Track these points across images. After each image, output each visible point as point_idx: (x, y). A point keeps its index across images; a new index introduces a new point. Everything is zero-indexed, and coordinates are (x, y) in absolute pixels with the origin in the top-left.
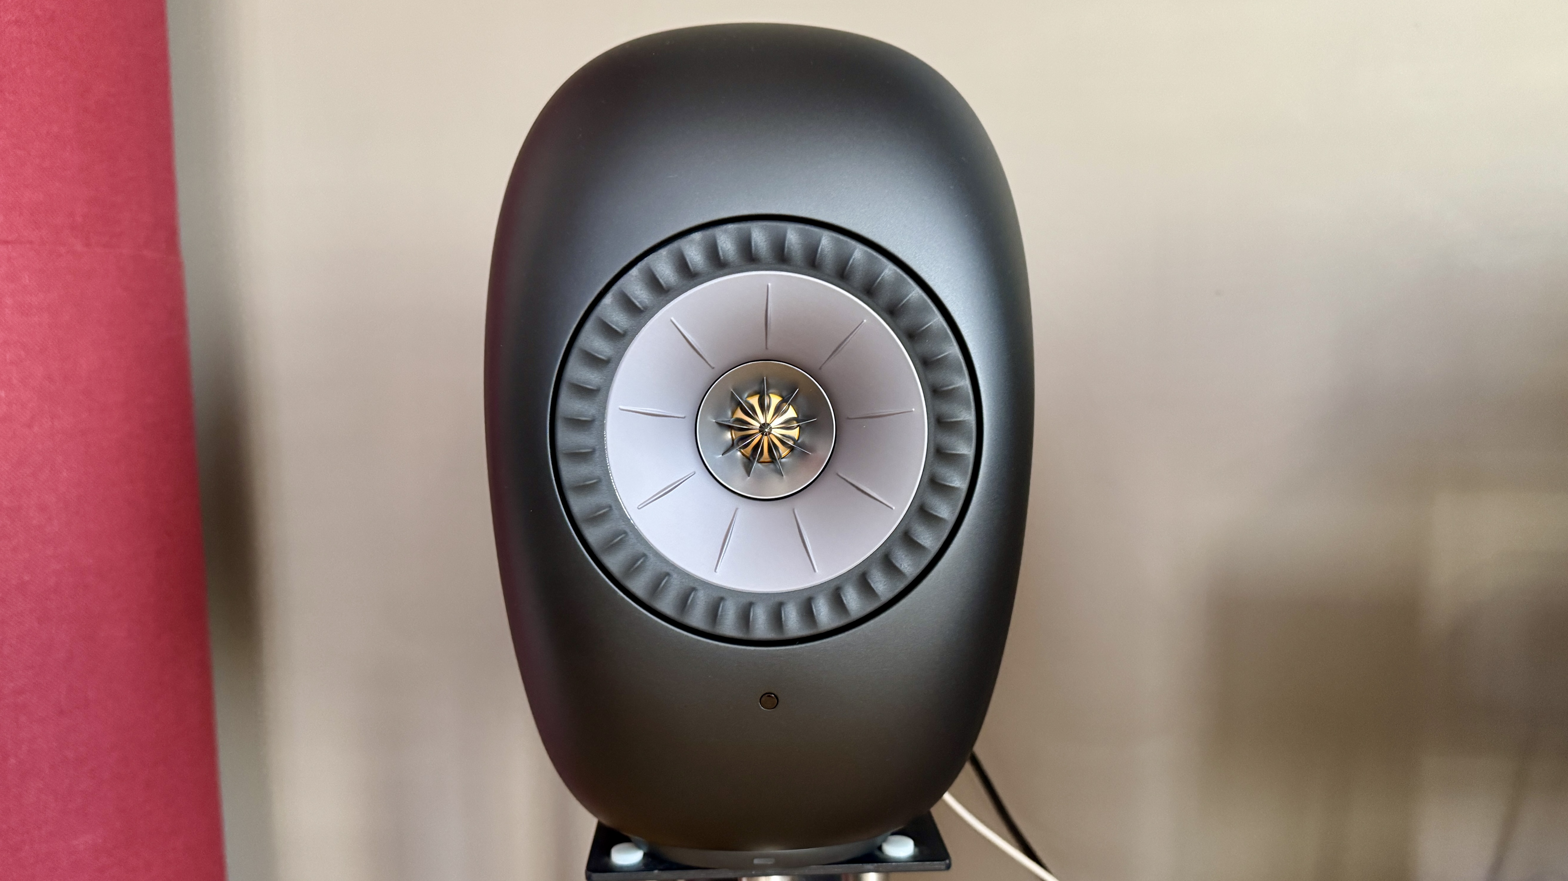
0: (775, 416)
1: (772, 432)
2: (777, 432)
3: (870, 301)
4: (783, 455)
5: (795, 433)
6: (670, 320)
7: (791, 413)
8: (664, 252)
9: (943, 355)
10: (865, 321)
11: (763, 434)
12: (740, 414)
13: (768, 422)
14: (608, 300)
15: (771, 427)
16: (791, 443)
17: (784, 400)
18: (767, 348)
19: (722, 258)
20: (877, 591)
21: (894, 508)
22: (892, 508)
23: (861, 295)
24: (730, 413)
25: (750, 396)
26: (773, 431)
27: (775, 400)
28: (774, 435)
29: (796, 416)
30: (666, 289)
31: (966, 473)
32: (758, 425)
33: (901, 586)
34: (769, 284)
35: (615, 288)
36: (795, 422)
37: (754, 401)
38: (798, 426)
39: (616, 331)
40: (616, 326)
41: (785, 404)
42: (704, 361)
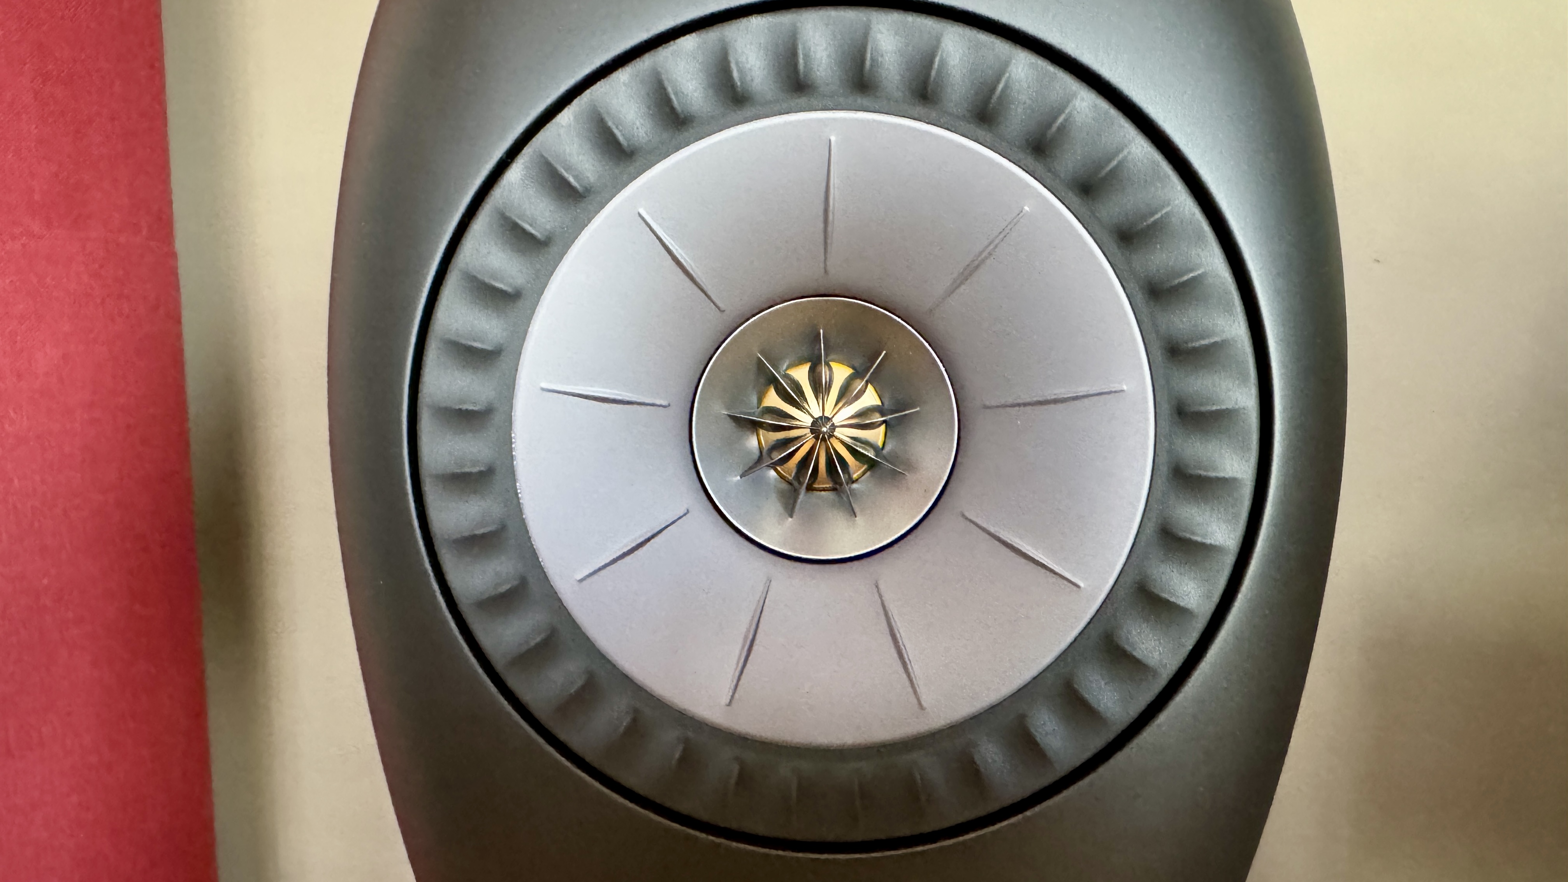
0: (840, 405)
1: (835, 433)
2: (844, 434)
3: (1040, 169)
4: (855, 476)
5: (877, 436)
6: (637, 213)
7: (870, 398)
8: (623, 76)
9: (1191, 275)
10: (1026, 208)
11: (817, 438)
12: (773, 399)
13: (828, 414)
14: (515, 173)
15: (833, 424)
16: (871, 454)
17: (858, 374)
18: (826, 272)
19: (739, 84)
20: (1050, 754)
21: (1082, 584)
22: (1078, 586)
23: (1021, 156)
24: (754, 399)
25: (793, 365)
26: (838, 432)
27: (840, 373)
28: (839, 439)
29: (879, 403)
30: (628, 150)
31: (1236, 516)
32: (807, 421)
33: (1096, 743)
34: (833, 139)
35: (528, 151)
36: (878, 415)
37: (801, 374)
38: (884, 422)
39: (532, 236)
40: (531, 225)
41: (858, 381)
42: (703, 295)
